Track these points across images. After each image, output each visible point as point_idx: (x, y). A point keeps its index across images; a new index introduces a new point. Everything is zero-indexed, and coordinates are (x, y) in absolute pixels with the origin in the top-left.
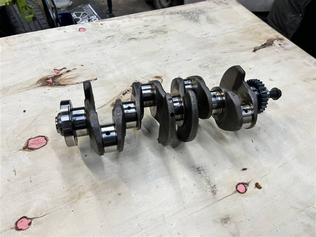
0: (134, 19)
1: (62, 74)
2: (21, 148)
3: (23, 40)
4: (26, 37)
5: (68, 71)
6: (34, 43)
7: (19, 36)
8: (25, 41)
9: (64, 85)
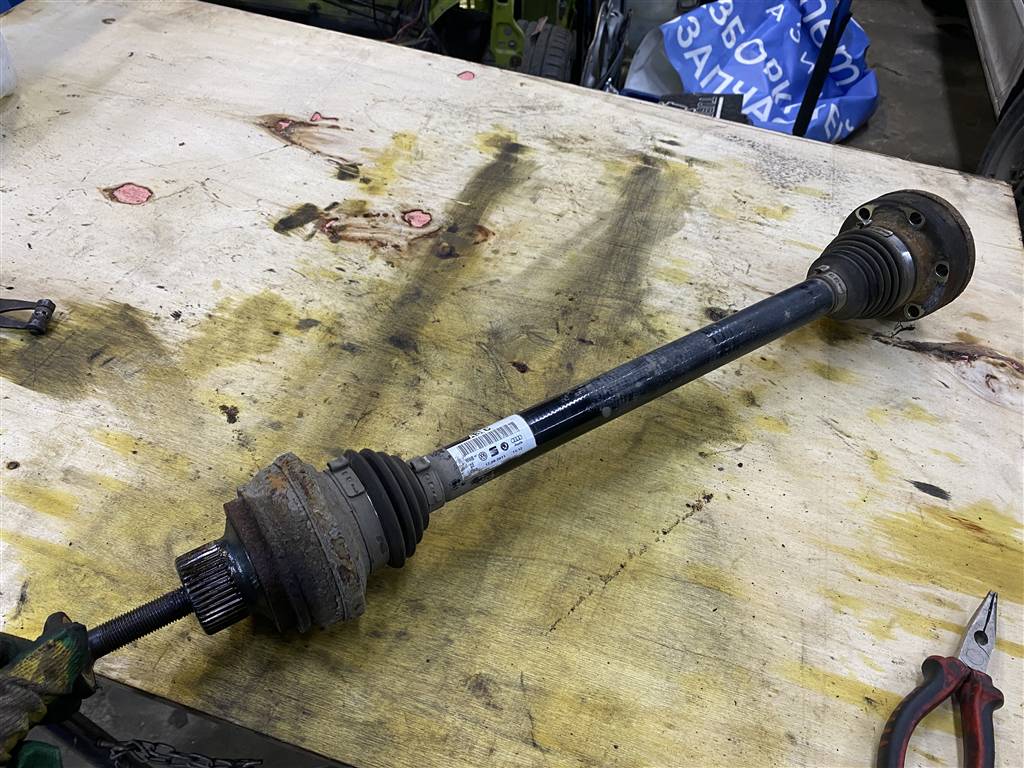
0: (614, 107)
1: (316, 125)
2: (104, 187)
3: (340, 45)
4: (349, 44)
5: (333, 127)
6: (347, 58)
7: (342, 37)
8: (340, 48)
9: (293, 143)
